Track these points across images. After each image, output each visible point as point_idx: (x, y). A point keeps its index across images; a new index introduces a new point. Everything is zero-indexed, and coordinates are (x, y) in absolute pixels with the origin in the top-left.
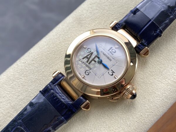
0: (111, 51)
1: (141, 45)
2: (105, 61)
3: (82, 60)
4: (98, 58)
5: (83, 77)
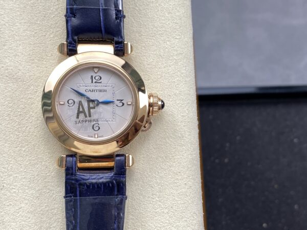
0: (94, 81)
1: (117, 45)
2: (101, 97)
3: (78, 120)
4: (93, 101)
5: (96, 137)
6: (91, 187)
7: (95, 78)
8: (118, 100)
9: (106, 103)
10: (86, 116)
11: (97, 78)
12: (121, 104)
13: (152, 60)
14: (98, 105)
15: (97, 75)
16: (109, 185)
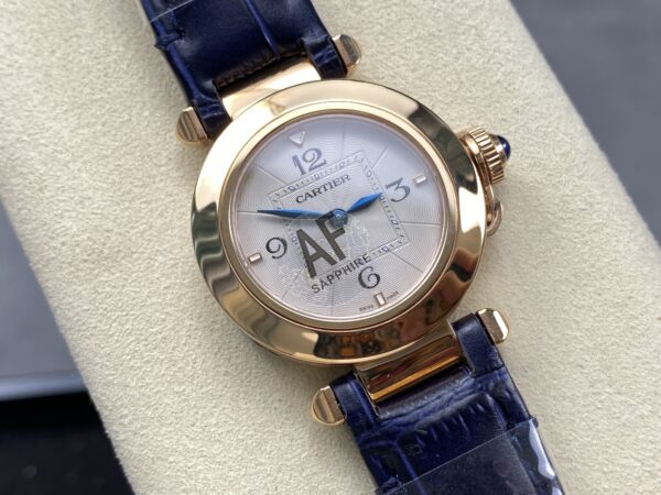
0: (306, 166)
1: (319, 55)
3: (316, 280)
4: (330, 216)
5: (382, 302)
6: (435, 437)
7: (304, 159)
8: (388, 187)
9: (363, 206)
10: (332, 262)
11: (309, 157)
12: (402, 193)
13: (417, 56)
14: (345, 220)
15: (306, 148)
16: (476, 409)
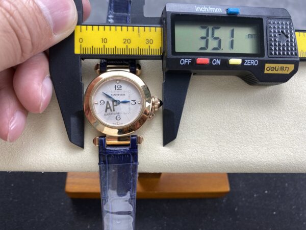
0: (117, 88)
2: (121, 99)
3: (106, 113)
4: (116, 101)
5: (118, 124)
8: (132, 101)
9: (125, 102)
10: (111, 111)
11: (119, 87)
12: (134, 103)
14: (119, 104)
15: (119, 84)
16: (127, 156)
